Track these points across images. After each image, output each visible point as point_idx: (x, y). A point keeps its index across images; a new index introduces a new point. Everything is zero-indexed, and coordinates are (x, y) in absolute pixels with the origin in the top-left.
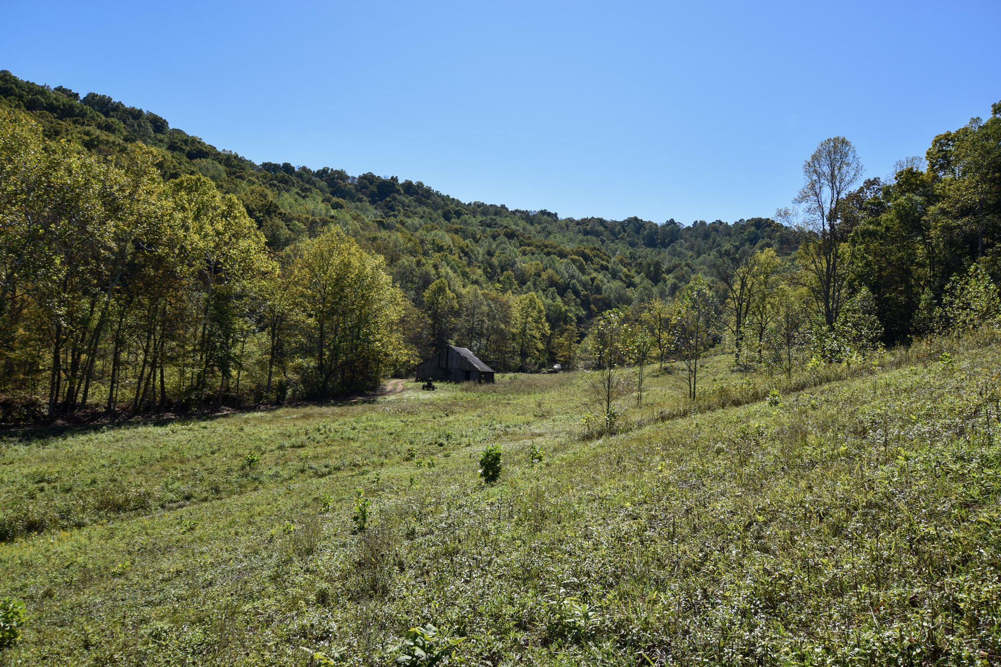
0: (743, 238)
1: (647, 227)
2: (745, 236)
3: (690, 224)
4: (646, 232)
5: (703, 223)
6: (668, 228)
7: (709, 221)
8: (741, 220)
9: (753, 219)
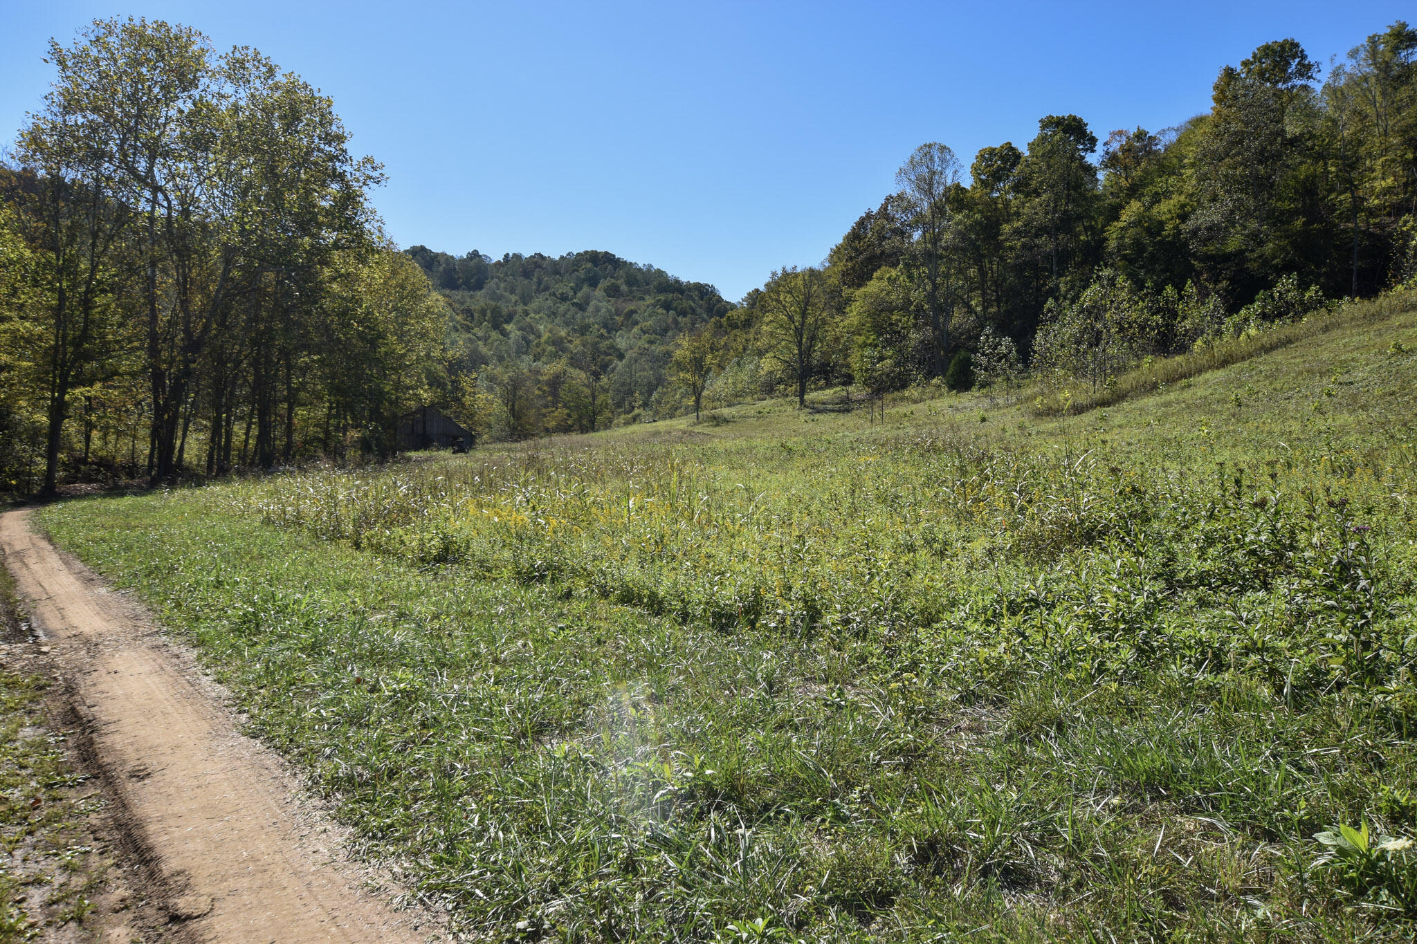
0: (578, 278)
1: (442, 261)
2: (582, 274)
3: (501, 258)
4: (441, 269)
5: (517, 257)
6: (472, 264)
7: (527, 254)
8: (569, 254)
9: (586, 252)
